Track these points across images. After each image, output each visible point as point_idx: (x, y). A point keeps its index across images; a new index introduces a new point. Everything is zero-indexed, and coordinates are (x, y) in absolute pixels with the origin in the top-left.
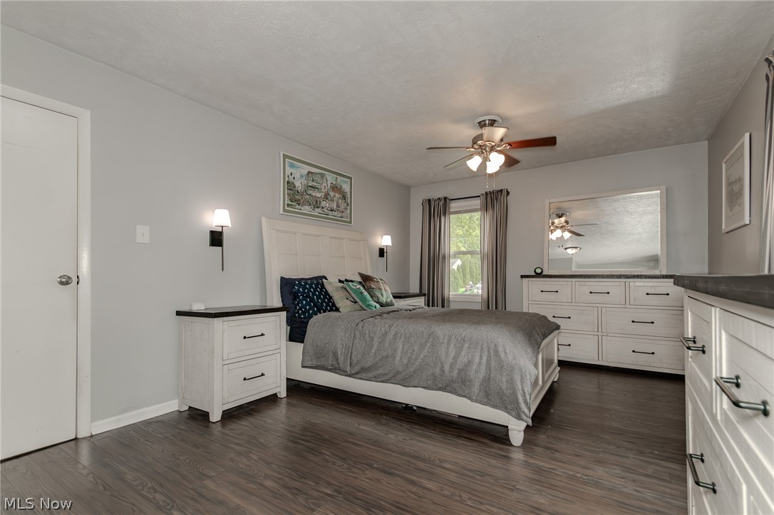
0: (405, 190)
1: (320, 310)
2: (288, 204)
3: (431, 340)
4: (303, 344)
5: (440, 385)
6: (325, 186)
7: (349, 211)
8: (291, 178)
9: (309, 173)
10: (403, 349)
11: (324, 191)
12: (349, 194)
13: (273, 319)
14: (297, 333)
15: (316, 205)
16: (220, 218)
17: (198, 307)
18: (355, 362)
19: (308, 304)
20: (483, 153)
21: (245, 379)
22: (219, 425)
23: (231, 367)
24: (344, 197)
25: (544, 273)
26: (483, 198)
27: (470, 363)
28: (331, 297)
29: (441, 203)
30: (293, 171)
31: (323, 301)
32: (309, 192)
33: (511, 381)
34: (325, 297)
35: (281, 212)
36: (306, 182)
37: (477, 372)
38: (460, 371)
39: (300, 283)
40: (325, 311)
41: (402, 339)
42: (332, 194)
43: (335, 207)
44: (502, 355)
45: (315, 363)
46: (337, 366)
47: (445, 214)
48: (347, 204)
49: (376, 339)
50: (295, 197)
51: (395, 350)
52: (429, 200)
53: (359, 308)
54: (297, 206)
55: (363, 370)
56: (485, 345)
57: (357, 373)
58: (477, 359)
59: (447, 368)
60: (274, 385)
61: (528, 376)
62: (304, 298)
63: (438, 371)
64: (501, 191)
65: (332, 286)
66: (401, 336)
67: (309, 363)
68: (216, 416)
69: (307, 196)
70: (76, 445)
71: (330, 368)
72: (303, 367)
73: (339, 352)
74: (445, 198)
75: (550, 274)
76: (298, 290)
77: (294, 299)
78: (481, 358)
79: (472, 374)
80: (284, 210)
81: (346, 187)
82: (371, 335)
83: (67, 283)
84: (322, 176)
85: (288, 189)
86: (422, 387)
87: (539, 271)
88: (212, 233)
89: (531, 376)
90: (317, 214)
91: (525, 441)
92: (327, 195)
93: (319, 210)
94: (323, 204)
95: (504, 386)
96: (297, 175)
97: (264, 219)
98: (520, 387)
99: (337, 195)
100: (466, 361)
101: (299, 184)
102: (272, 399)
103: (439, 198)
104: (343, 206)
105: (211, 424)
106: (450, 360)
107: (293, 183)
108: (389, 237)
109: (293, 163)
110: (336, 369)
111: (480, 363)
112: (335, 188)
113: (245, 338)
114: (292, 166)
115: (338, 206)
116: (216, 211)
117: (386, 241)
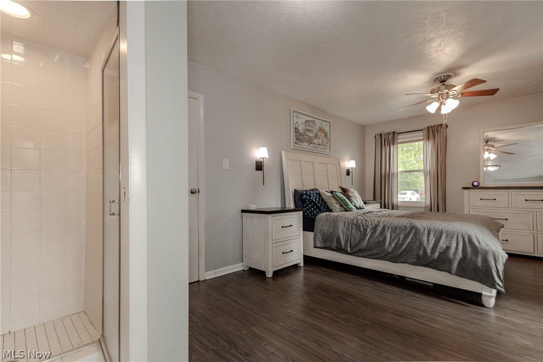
0: (363, 129)
1: (320, 211)
2: (295, 142)
3: (413, 232)
4: (313, 233)
5: (424, 263)
6: (315, 129)
7: (328, 145)
8: (297, 126)
9: (307, 121)
10: (391, 237)
11: (315, 132)
12: (329, 133)
13: (296, 216)
14: (309, 225)
15: (310, 142)
16: (261, 153)
17: (253, 207)
18: (354, 245)
19: (313, 206)
20: (440, 100)
21: (283, 253)
22: (271, 280)
23: (277, 244)
24: (326, 136)
25: (481, 185)
26: (425, 131)
27: (448, 248)
28: (325, 203)
29: (390, 136)
30: (298, 120)
31: (321, 205)
32: (307, 133)
33: (485, 261)
34: (322, 203)
35: (292, 147)
36: (304, 127)
37: (455, 254)
38: (441, 253)
39: (307, 193)
40: (323, 212)
41: (390, 230)
42: (319, 134)
43: (321, 142)
44: (476, 243)
45: (323, 245)
46: (340, 247)
47: (393, 144)
48: (328, 141)
49: (368, 230)
50: (300, 137)
51: (385, 238)
52: (381, 135)
53: (344, 210)
54: (300, 143)
55: (361, 250)
56: (460, 236)
57: (355, 253)
58: (454, 245)
59: (429, 251)
60: (297, 258)
61: (501, 258)
62: (310, 203)
63: (421, 253)
64: (441, 125)
65: (326, 195)
66: (388, 228)
67: (319, 245)
68: (269, 274)
69: (305, 136)
70: (199, 285)
71: (335, 248)
72: (315, 247)
73: (341, 238)
74: (394, 133)
75: (485, 186)
76: (306, 197)
77: (303, 204)
78: (457, 244)
79: (451, 255)
80: (293, 146)
81: (327, 129)
82: (365, 227)
83: (195, 193)
84: (314, 122)
85: (295, 132)
86: (408, 263)
87: (476, 184)
88: (257, 162)
89: (503, 258)
90: (311, 148)
91: (496, 305)
92: (316, 134)
93: (312, 145)
94: (315, 141)
95: (480, 264)
96: (300, 123)
97: (283, 153)
98: (494, 266)
99: (322, 135)
100: (445, 246)
101: (301, 129)
102: (296, 267)
103: (389, 133)
104: (325, 141)
105: (267, 279)
106: (431, 245)
107: (298, 128)
108: (354, 161)
109: (297, 115)
110: (339, 249)
111: (457, 248)
112: (321, 130)
113: (283, 227)
114: (297, 117)
115: (322, 142)
116: (260, 148)
117: (351, 164)
